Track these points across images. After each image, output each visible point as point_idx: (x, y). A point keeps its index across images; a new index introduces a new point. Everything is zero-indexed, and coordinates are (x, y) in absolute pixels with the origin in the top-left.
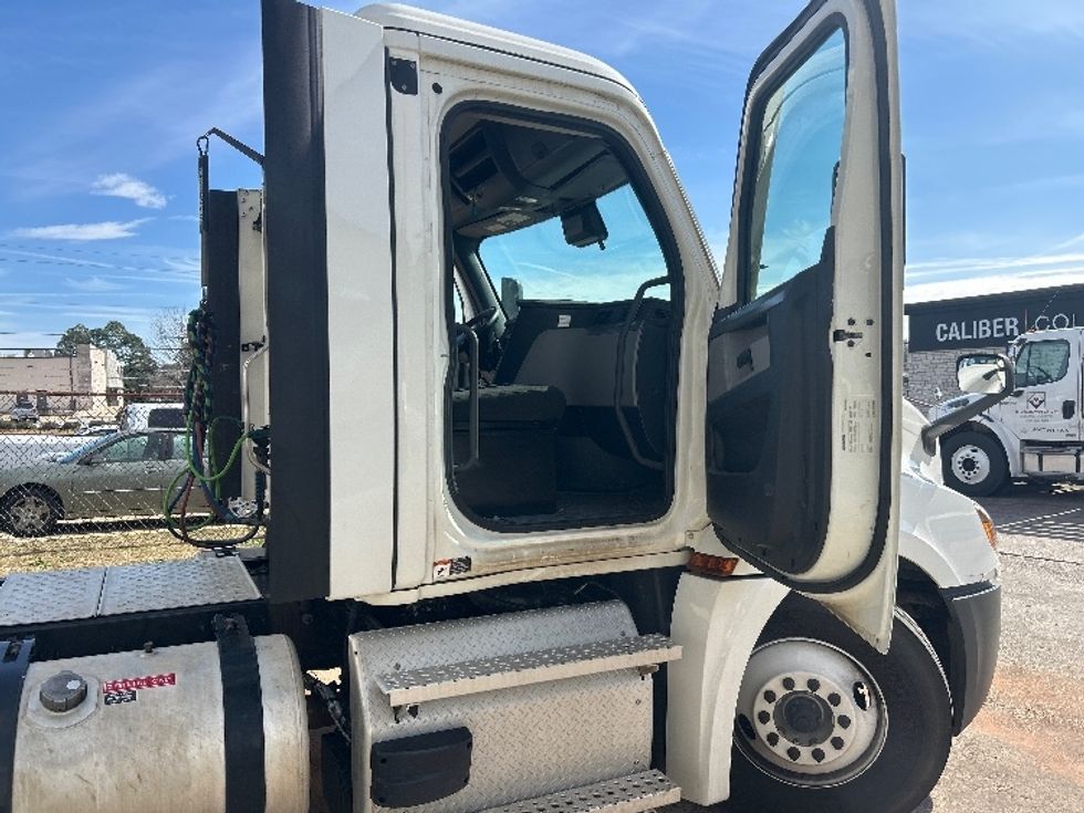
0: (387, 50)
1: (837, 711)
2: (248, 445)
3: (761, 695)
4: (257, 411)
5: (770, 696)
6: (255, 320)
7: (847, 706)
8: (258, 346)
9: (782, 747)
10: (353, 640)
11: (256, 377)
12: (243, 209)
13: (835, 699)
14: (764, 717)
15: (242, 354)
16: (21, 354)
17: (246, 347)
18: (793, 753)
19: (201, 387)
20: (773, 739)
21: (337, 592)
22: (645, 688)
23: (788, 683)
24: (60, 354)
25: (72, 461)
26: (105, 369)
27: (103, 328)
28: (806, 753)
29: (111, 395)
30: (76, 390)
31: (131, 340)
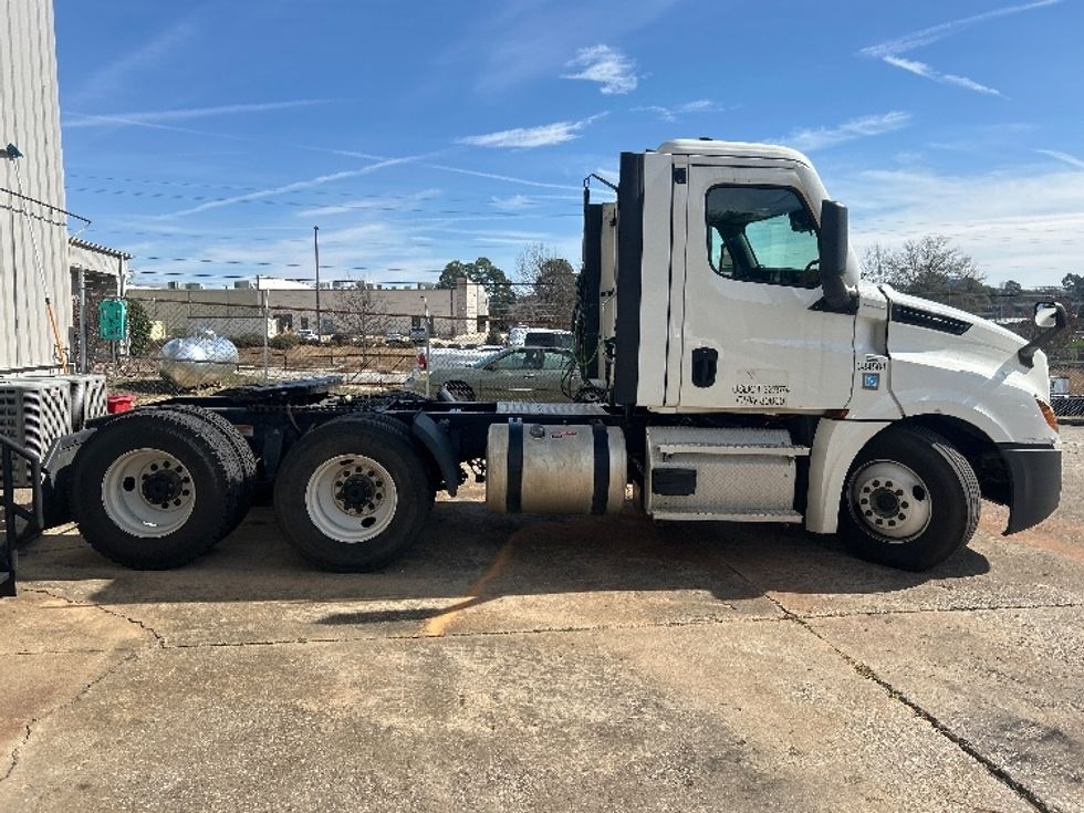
0: (673, 165)
1: (901, 499)
2: (602, 349)
3: (862, 490)
4: (609, 330)
5: (867, 490)
6: (609, 281)
7: (908, 496)
8: (610, 293)
9: (873, 518)
10: (648, 430)
11: (609, 311)
12: (605, 215)
13: (900, 492)
14: (865, 501)
15: (601, 298)
16: (415, 287)
17: (603, 294)
18: (879, 522)
19: (581, 316)
20: (869, 513)
21: (640, 403)
22: (791, 470)
23: (876, 484)
24: (440, 287)
25: (479, 367)
26: (476, 299)
27: (474, 263)
28: (886, 522)
29: (481, 320)
30: (455, 315)
31: (496, 275)
